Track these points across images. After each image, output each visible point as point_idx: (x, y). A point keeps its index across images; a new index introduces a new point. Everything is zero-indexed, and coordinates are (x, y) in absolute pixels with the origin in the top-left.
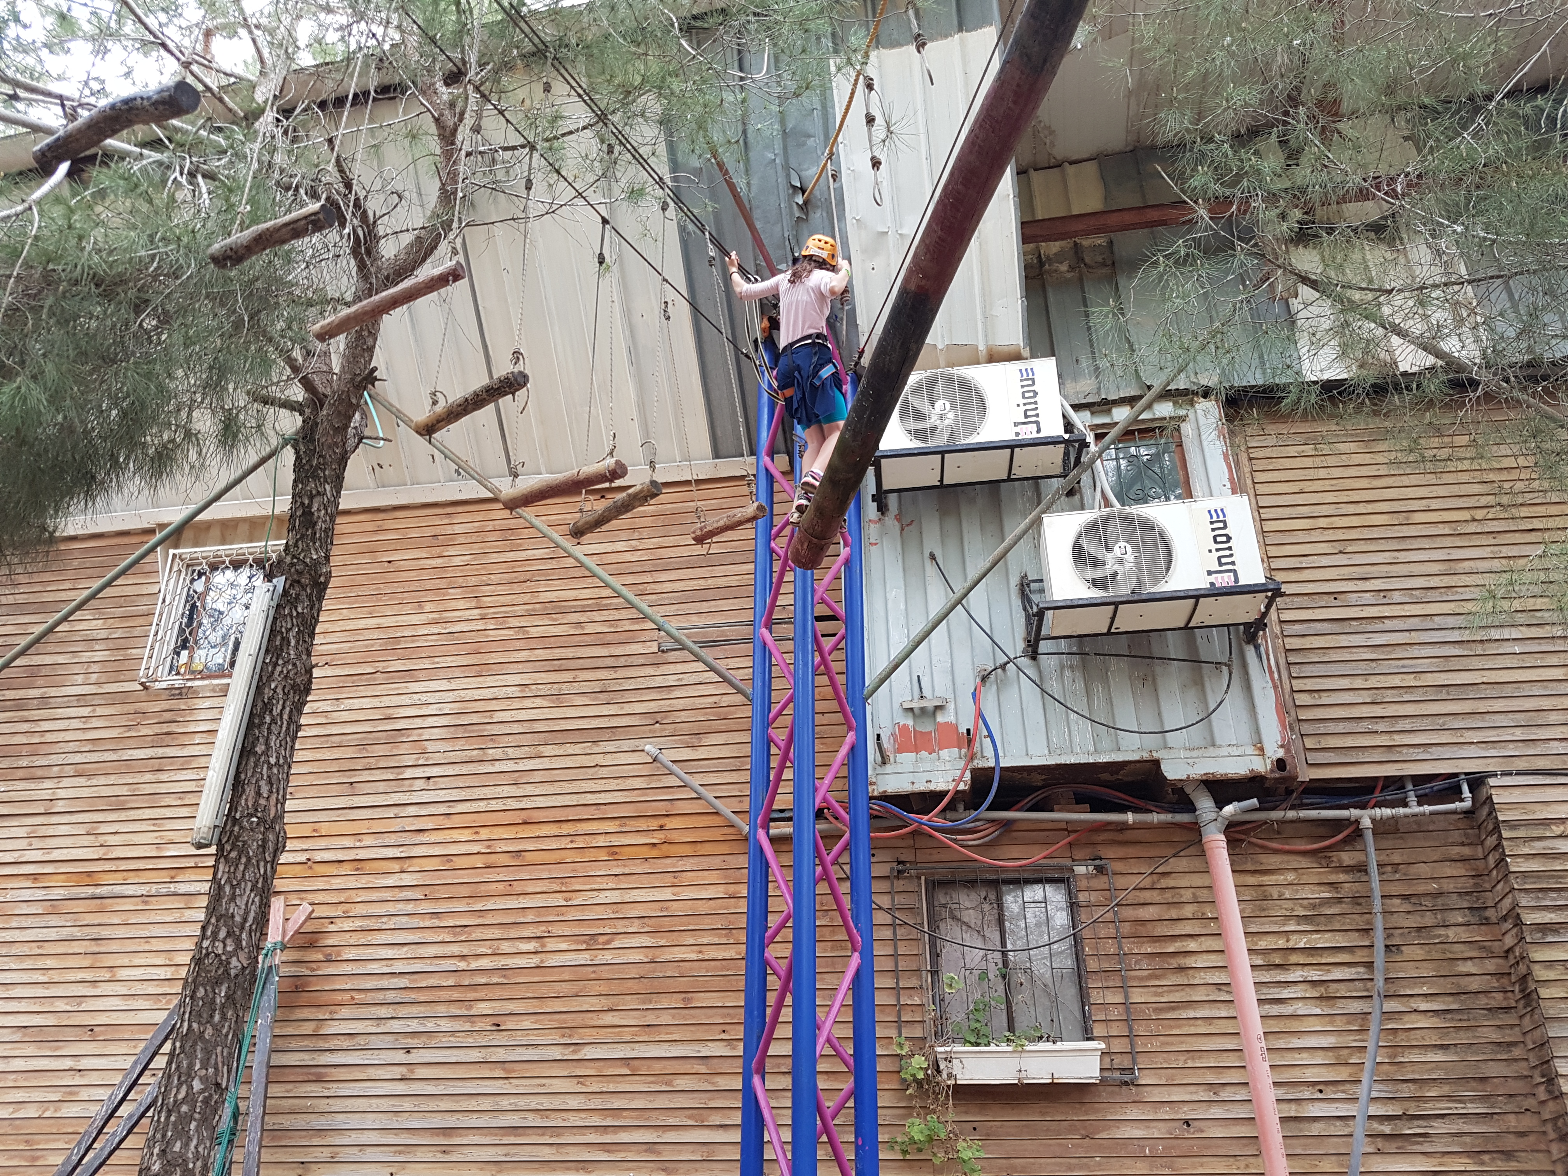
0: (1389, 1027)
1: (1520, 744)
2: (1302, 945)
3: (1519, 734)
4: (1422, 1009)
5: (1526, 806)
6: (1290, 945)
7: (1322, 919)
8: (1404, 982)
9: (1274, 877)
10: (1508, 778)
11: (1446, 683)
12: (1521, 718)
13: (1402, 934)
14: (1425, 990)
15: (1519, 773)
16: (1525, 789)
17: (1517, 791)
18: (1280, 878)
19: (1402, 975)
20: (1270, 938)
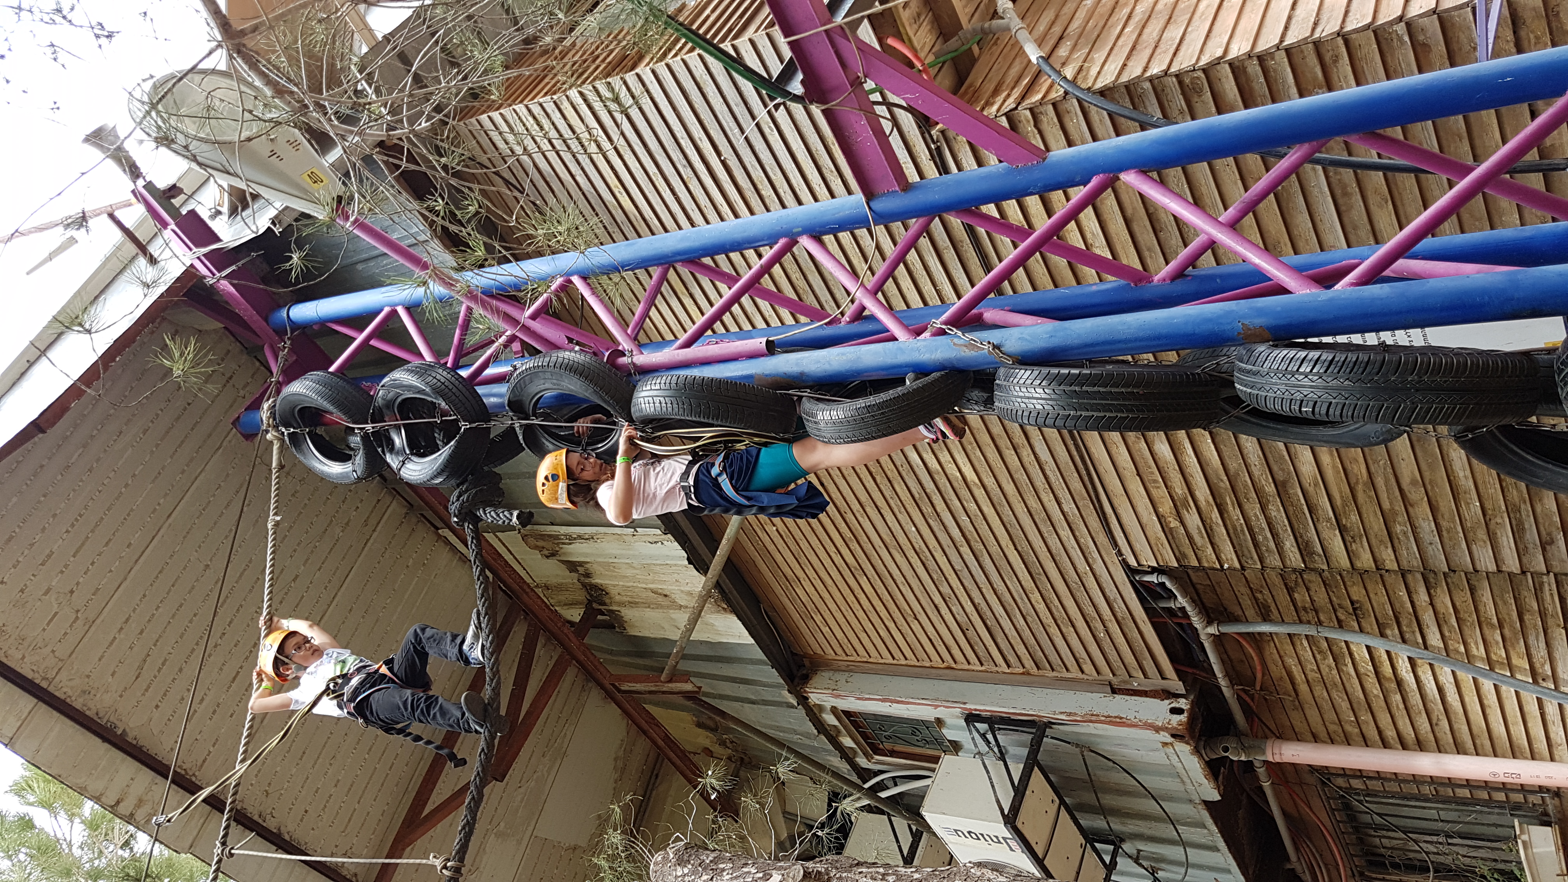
0: (1456, 625)
1: (1077, 534)
2: (1371, 668)
3: (1065, 533)
4: (1427, 599)
5: (1153, 542)
6: (1373, 675)
7: (1334, 648)
8: (1397, 606)
9: (1295, 673)
10: (1124, 551)
11: (1027, 573)
12: (1046, 529)
13: (1338, 598)
14: (1403, 594)
15: (1115, 544)
16: (1132, 539)
17: (1137, 547)
18: (1296, 671)
19: (1388, 607)
20: (1368, 686)
